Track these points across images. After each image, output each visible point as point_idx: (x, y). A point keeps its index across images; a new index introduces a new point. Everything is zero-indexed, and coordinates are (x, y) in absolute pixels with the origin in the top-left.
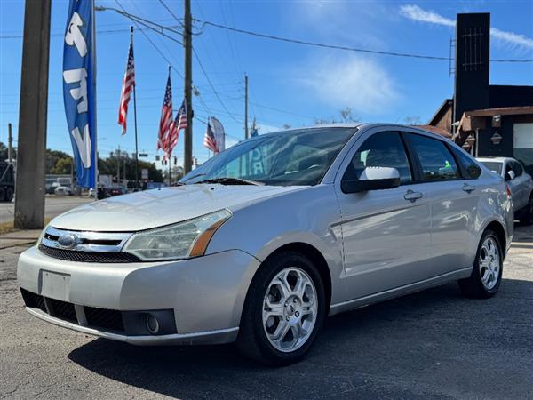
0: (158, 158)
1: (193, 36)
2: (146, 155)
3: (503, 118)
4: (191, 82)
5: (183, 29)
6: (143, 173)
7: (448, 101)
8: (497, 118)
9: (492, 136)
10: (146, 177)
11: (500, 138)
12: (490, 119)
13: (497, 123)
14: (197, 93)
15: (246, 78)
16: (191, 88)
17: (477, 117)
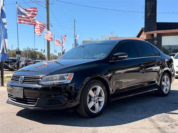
0: (42, 50)
1: (49, 5)
2: (37, 49)
3: (158, 34)
4: (49, 22)
5: (46, 2)
6: (37, 56)
7: (143, 28)
8: (155, 35)
9: (154, 41)
10: (39, 57)
11: (157, 42)
12: (153, 35)
13: (156, 36)
16: (49, 24)
17: (148, 34)
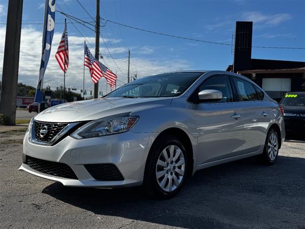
0: (82, 91)
1: (100, 27)
2: (76, 90)
3: (257, 75)
4: (99, 51)
5: (95, 23)
6: (74, 98)
7: (230, 66)
13: (254, 77)
14: (102, 57)
15: (129, 51)
16: (99, 54)
17: (244, 74)
